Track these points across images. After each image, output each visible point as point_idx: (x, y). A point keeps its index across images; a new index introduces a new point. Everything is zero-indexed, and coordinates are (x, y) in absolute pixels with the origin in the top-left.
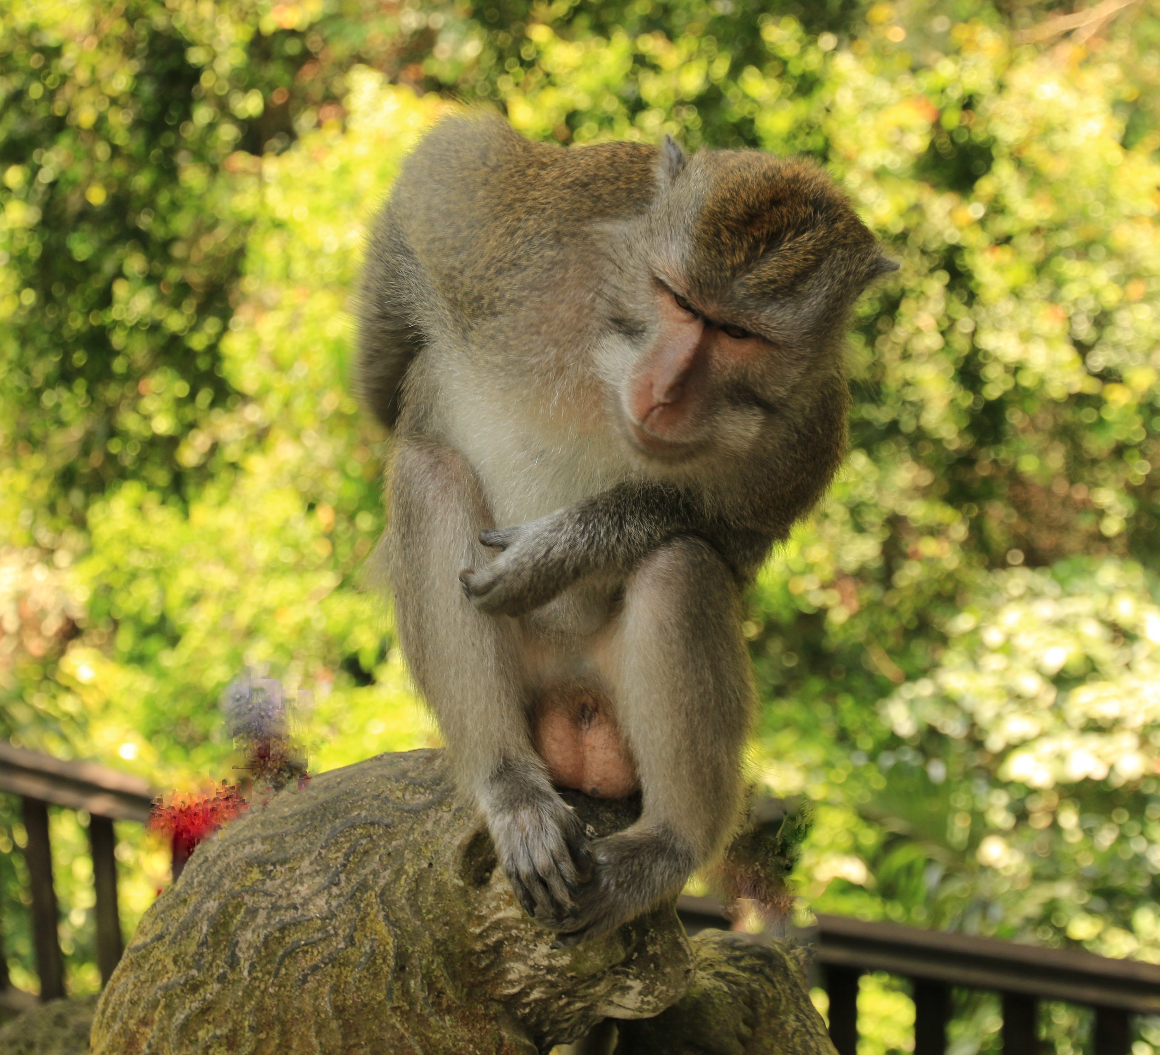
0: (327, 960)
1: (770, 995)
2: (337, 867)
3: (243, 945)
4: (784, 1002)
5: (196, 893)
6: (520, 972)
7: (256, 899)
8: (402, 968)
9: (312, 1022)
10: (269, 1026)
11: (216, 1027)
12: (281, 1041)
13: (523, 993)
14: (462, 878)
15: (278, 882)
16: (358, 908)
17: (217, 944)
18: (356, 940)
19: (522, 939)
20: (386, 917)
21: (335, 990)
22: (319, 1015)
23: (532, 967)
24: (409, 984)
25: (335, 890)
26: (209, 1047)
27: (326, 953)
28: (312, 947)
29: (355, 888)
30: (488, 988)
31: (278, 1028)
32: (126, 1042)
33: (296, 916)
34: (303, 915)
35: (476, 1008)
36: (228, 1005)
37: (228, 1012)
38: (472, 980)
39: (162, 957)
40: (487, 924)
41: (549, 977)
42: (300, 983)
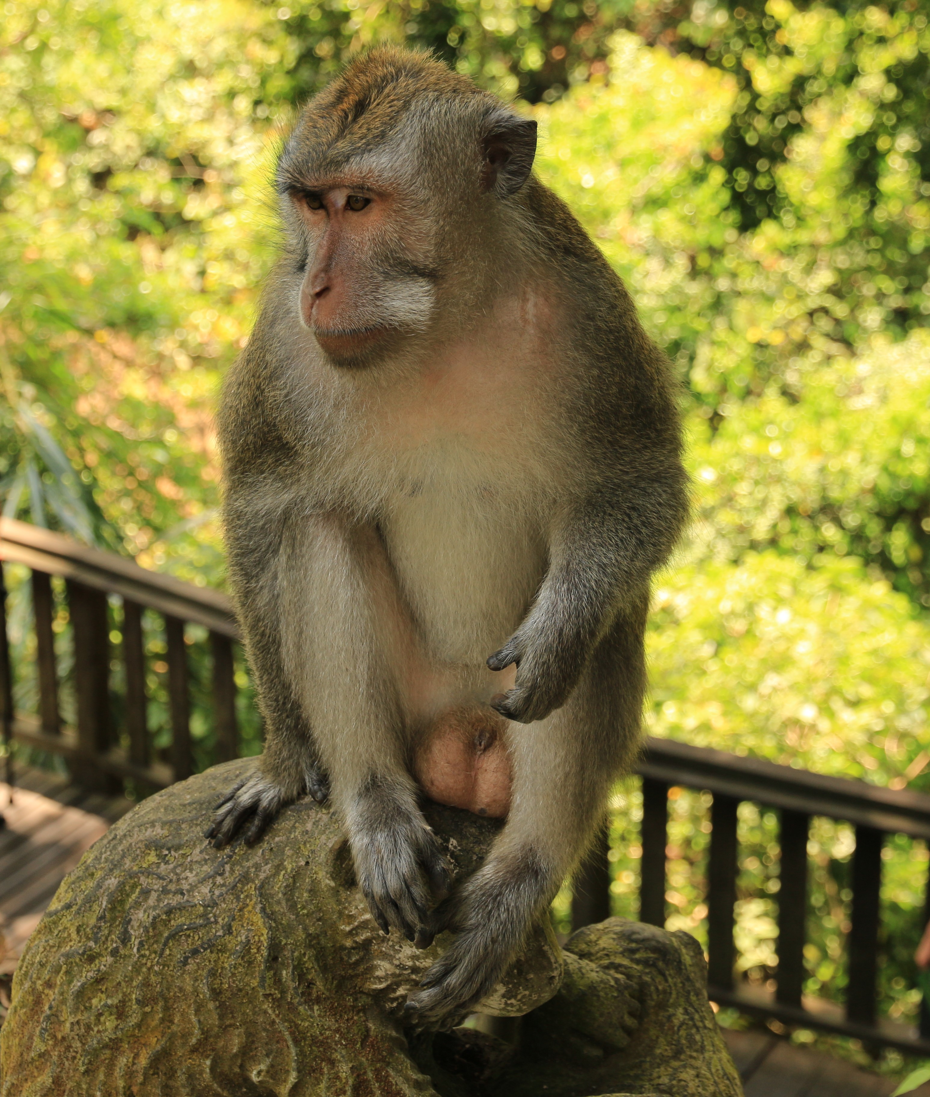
0: (206, 946)
1: (660, 988)
2: (223, 858)
3: (135, 924)
4: (674, 996)
5: (102, 868)
6: (386, 970)
7: (150, 881)
8: (275, 959)
9: (192, 1001)
10: (153, 1000)
11: (108, 997)
12: (164, 1015)
13: (390, 989)
14: (333, 879)
15: (171, 866)
16: (238, 898)
17: (114, 919)
18: (234, 929)
19: (389, 940)
20: (263, 910)
21: (213, 973)
22: (198, 995)
23: (397, 966)
24: (281, 974)
25: (219, 880)
26: (101, 1015)
27: (205, 939)
28: (194, 932)
29: (237, 879)
30: (358, 981)
31: (161, 1003)
32: (33, 1000)
33: (182, 901)
34: (188, 901)
35: (344, 999)
36: (119, 978)
37: (119, 984)
38: (343, 973)
39: (68, 925)
40: (356, 924)
41: (414, 977)
42: (182, 964)
